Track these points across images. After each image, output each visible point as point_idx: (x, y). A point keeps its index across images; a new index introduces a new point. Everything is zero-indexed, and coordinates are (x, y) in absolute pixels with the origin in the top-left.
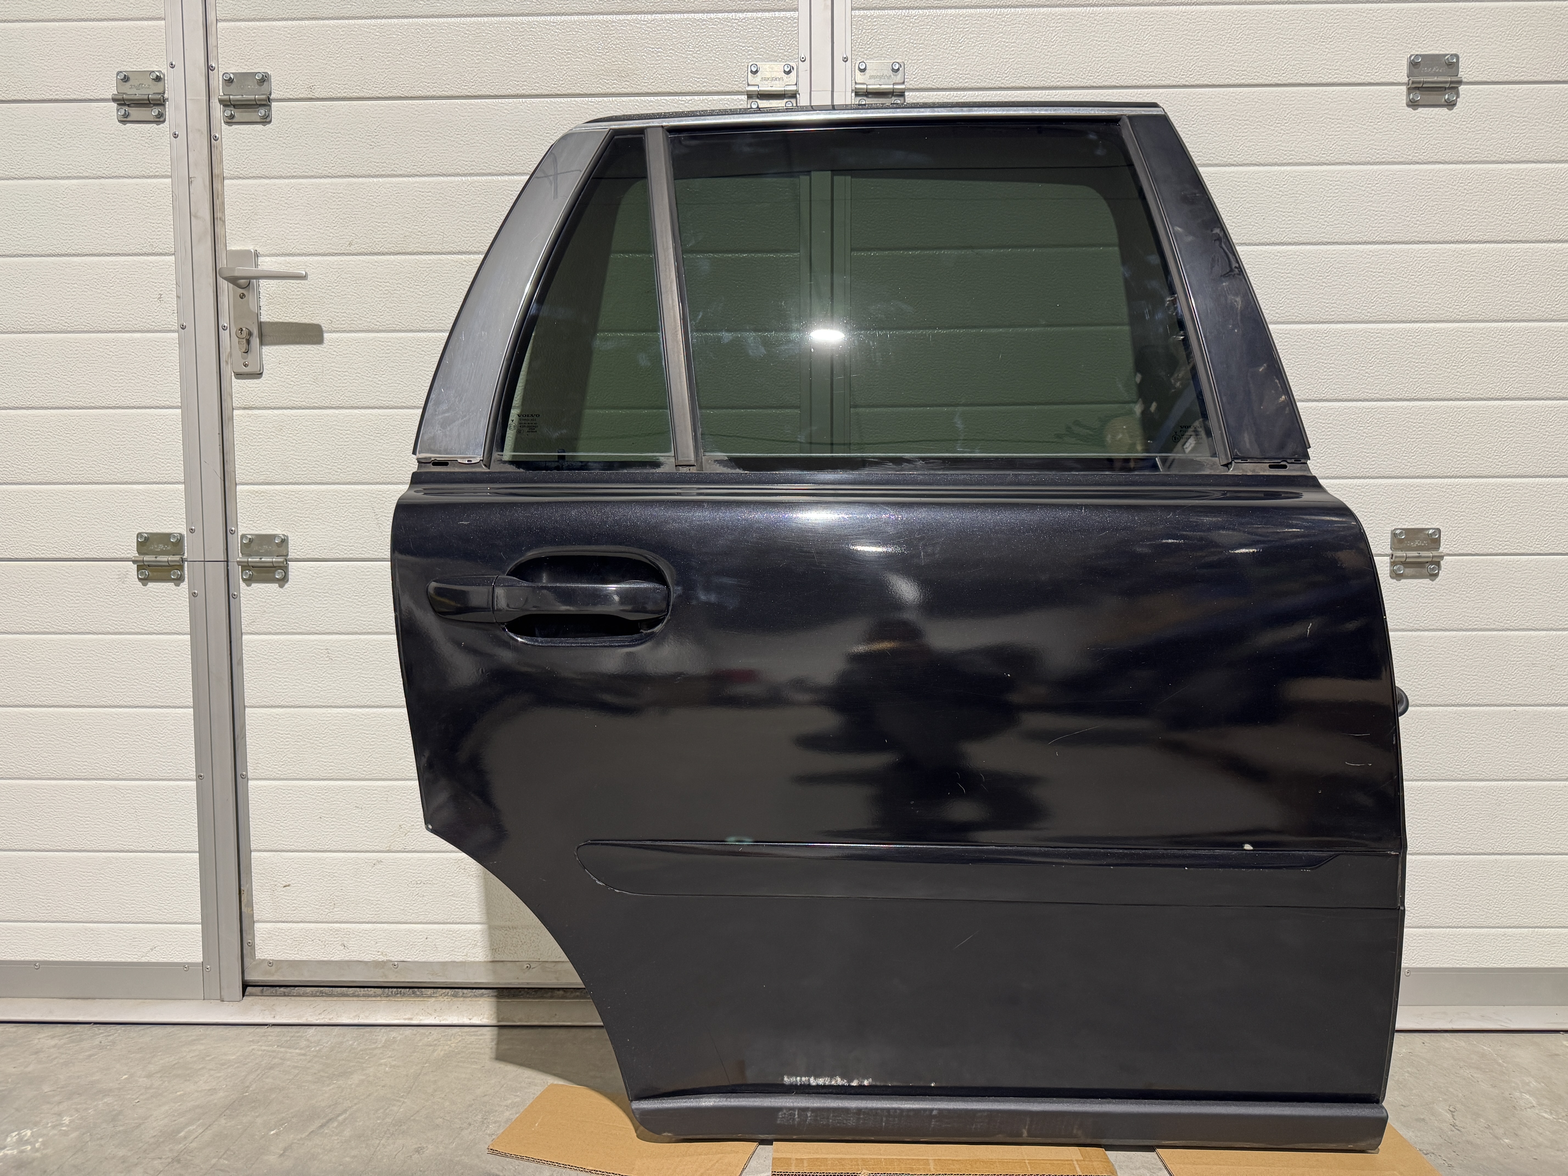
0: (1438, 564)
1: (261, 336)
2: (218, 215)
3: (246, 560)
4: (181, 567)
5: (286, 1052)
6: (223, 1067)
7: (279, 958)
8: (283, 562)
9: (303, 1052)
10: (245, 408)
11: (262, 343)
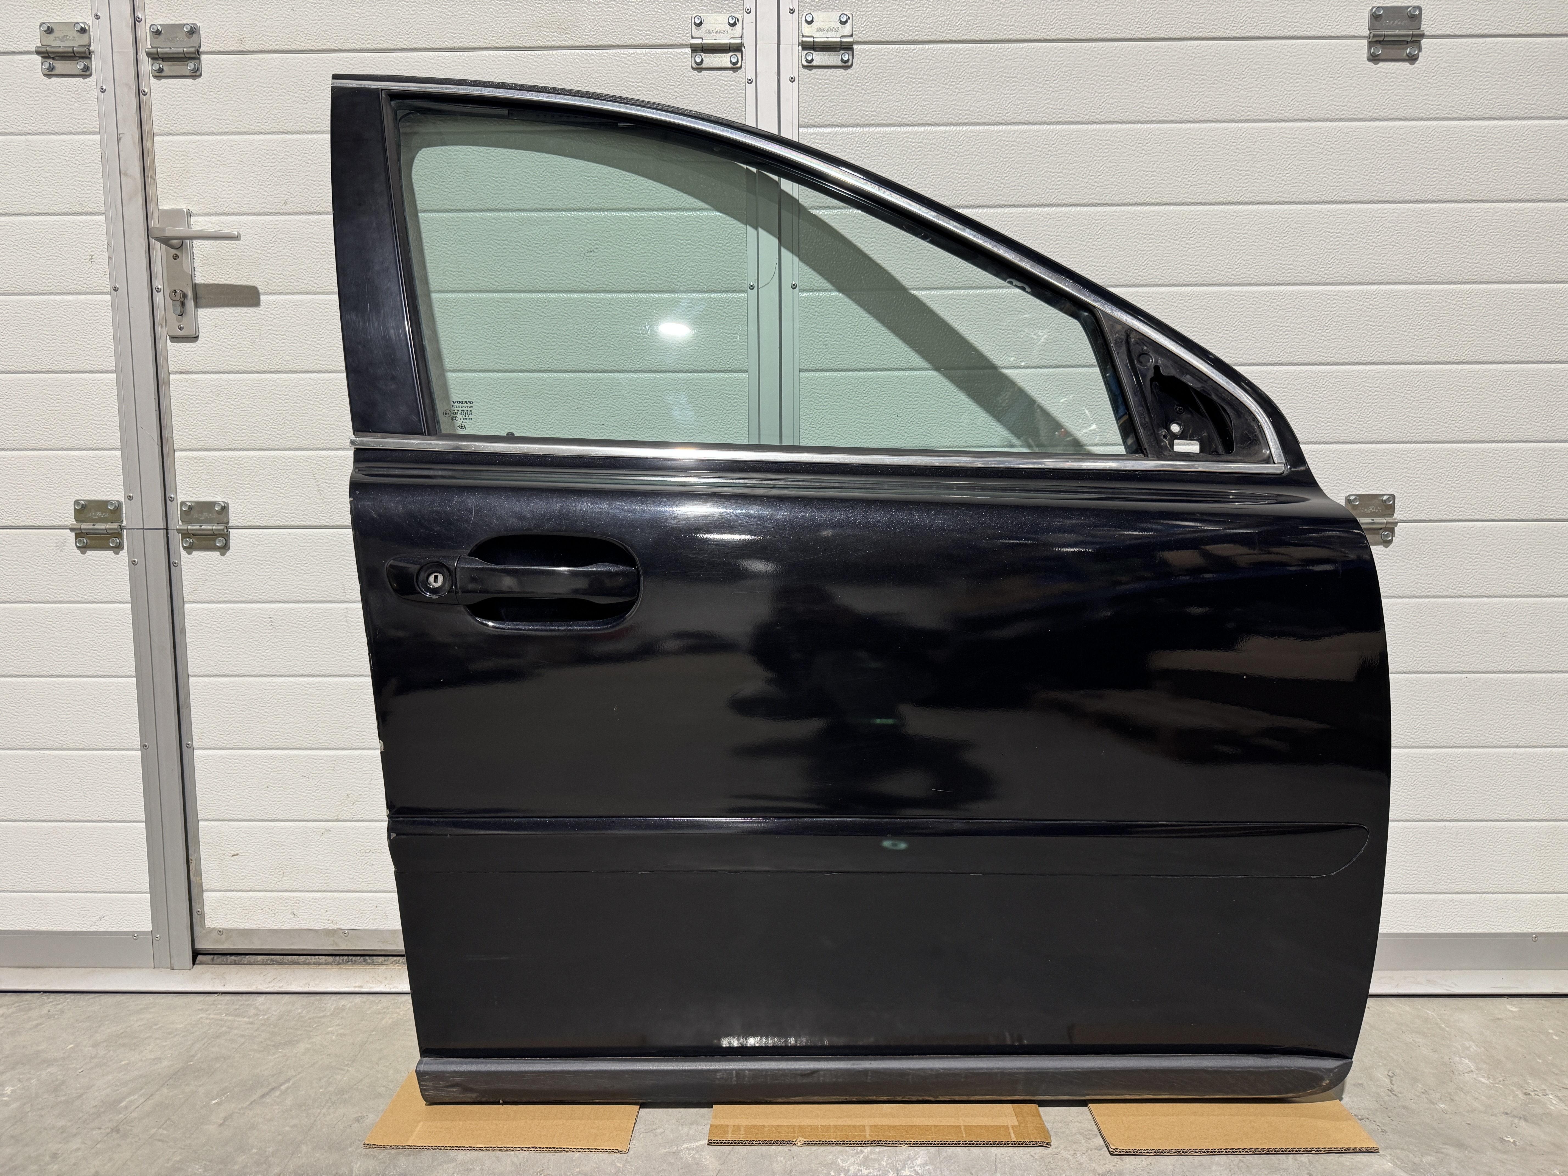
0: (1392, 531)
1: (196, 298)
2: (149, 172)
3: (186, 528)
4: (119, 535)
5: (235, 1021)
6: (170, 1036)
7: (229, 927)
8: (223, 530)
9: (251, 1020)
10: (181, 373)
11: (197, 306)
